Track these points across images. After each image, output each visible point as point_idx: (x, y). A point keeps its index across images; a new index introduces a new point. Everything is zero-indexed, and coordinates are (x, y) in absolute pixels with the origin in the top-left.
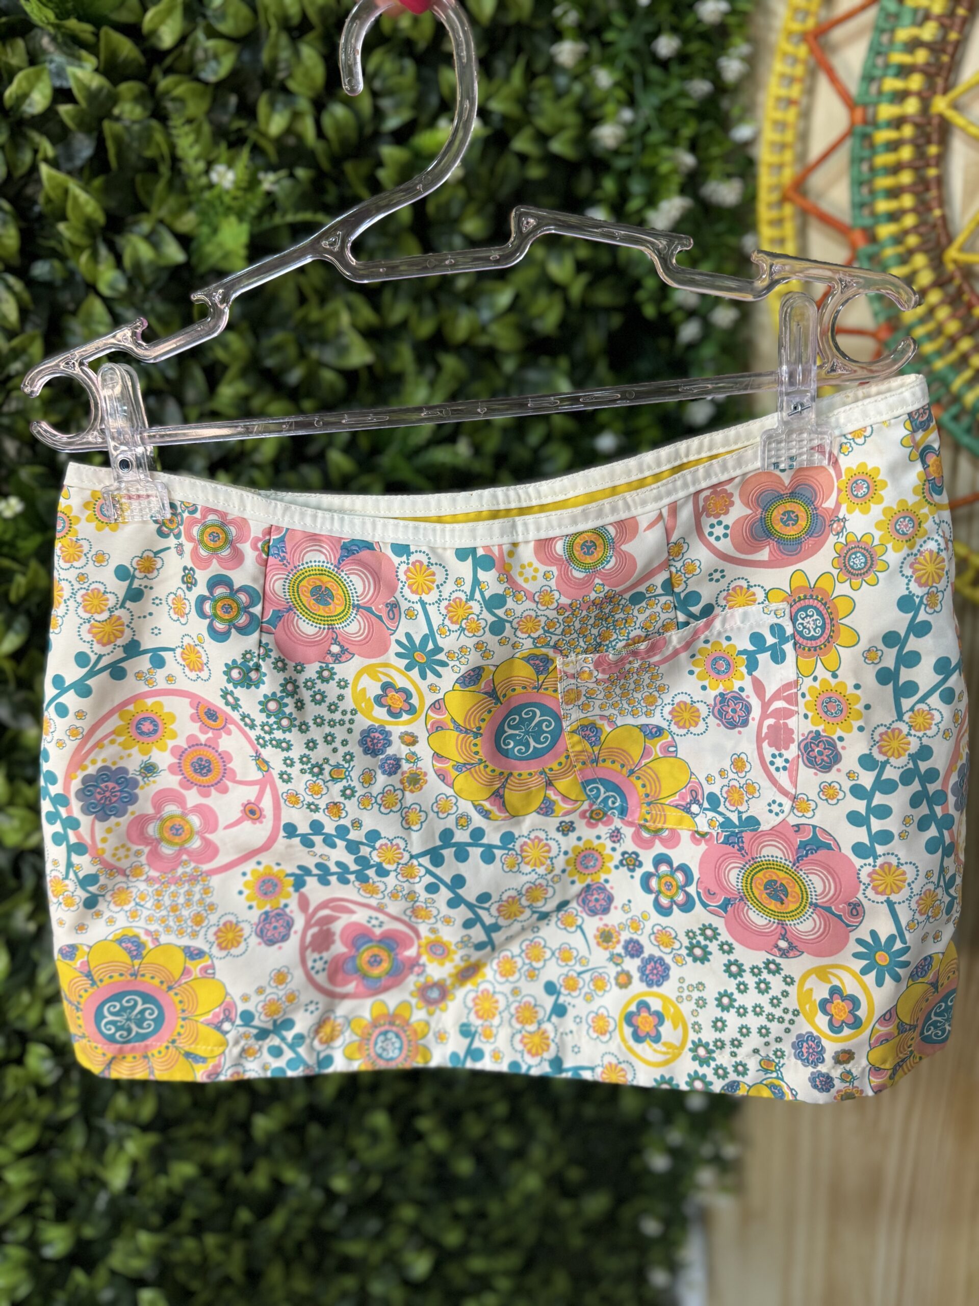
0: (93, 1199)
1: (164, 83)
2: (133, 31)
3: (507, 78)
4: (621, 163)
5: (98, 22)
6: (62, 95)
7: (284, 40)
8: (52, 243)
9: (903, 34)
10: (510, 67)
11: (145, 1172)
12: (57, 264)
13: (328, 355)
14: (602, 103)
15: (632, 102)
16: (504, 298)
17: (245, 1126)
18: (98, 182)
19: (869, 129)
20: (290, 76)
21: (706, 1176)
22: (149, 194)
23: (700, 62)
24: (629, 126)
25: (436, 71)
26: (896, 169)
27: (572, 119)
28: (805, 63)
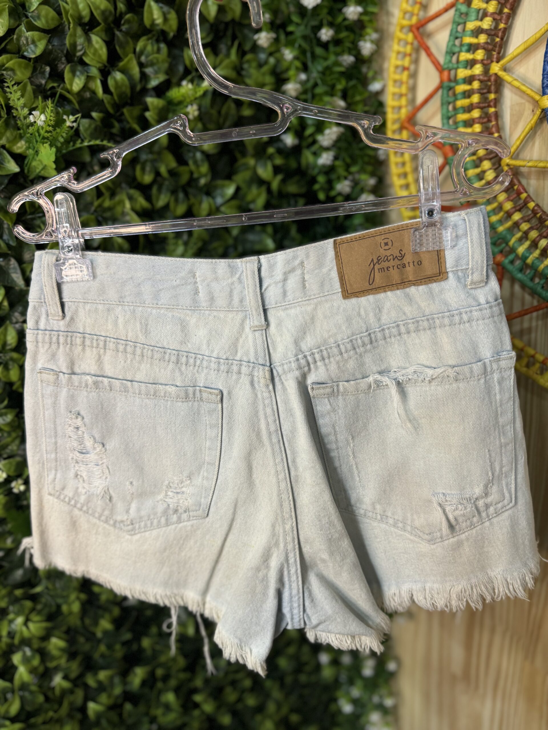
3: (228, 55)
7: (79, 31)
9: (471, 25)
10: (229, 47)
14: (288, 69)
15: (305, 68)
16: (230, 191)
19: (452, 84)
20: (85, 54)
23: (348, 44)
24: (303, 83)
25: (182, 51)
26: (469, 109)
27: (269, 79)
28: (412, 44)
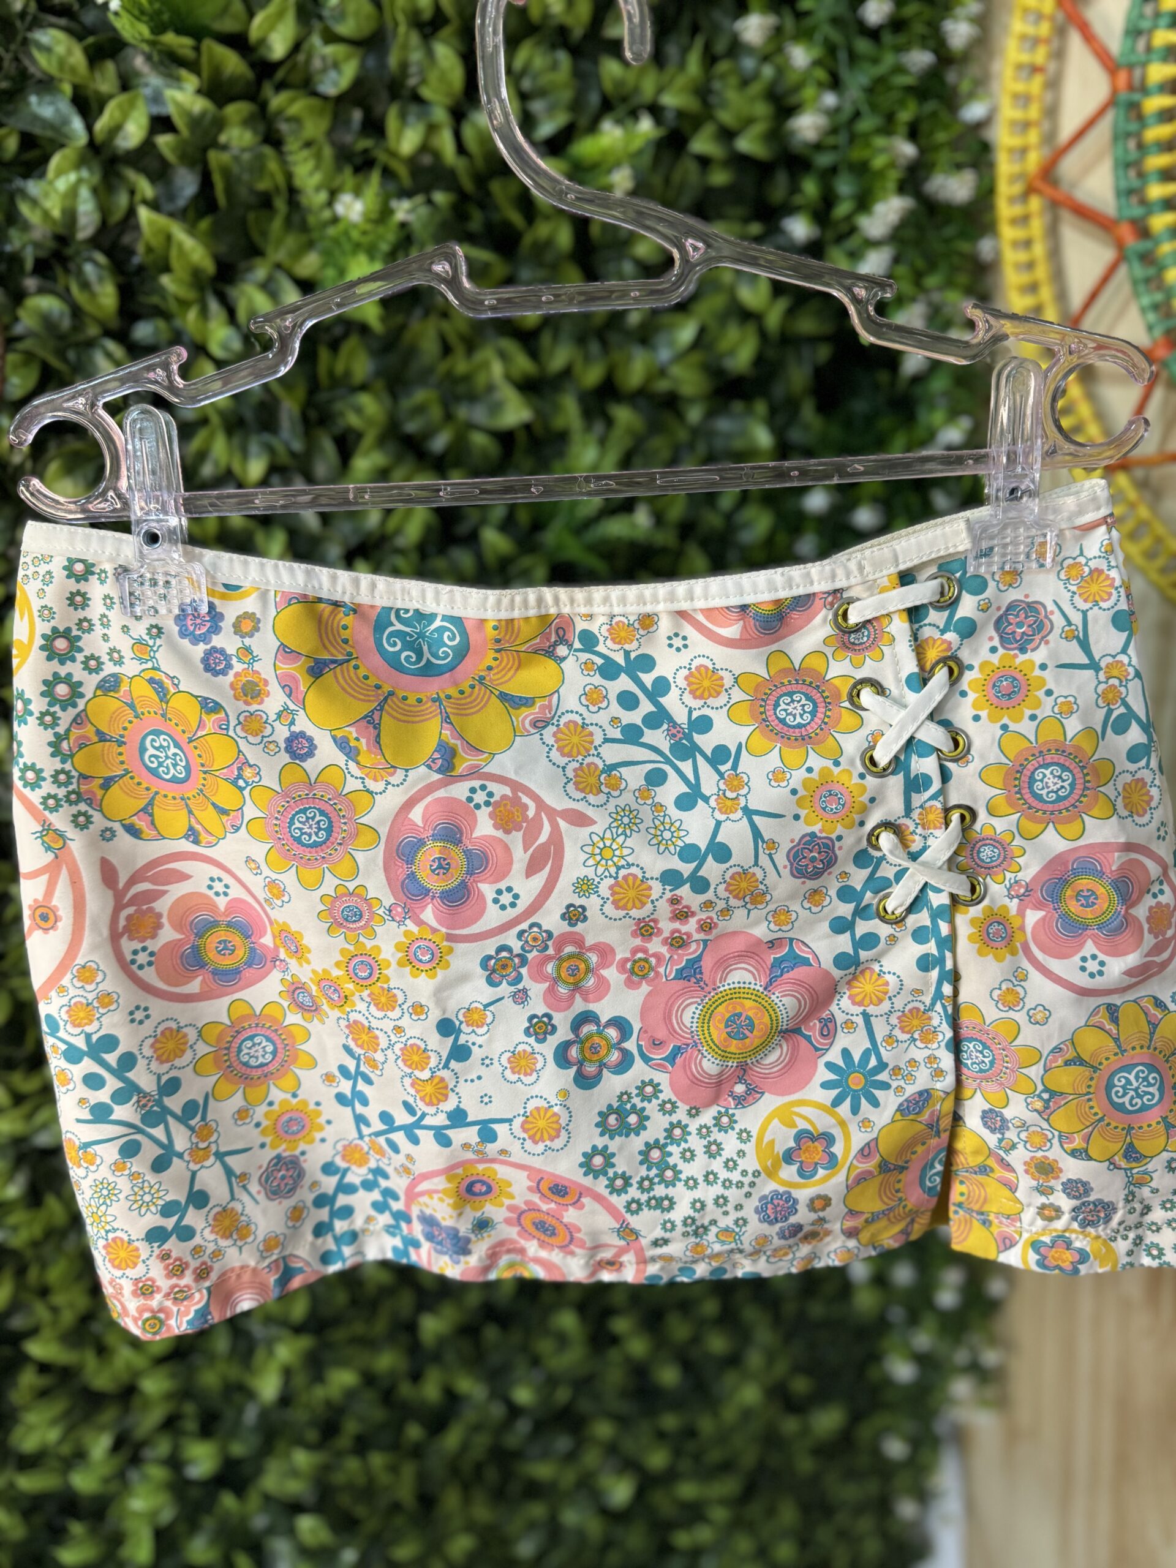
0: (240, 1411)
1: (277, 101)
2: (238, 42)
3: (682, 65)
4: (824, 160)
5: (198, 33)
6: (161, 123)
7: (415, 38)
8: (155, 300)
10: (685, 51)
11: (300, 1380)
12: (161, 324)
13: (478, 414)
14: (798, 87)
15: (835, 83)
16: (686, 333)
17: (411, 1328)
18: (204, 224)
19: (1136, 97)
20: (424, 81)
21: (961, 1388)
22: (264, 234)
23: (919, 28)
24: (833, 113)
25: (596, 62)
26: (1171, 144)
27: (762, 109)
28: (1052, 19)
